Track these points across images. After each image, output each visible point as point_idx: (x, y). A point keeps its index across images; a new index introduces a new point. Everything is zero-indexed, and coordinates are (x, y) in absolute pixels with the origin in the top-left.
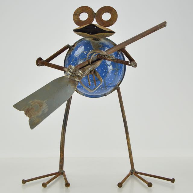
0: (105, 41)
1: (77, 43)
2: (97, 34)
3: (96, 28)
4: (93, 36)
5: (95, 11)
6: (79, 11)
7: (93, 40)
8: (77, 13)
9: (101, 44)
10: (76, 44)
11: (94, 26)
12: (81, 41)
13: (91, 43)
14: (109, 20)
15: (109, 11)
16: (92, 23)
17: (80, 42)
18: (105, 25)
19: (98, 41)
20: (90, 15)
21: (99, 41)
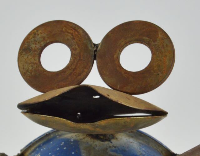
0: (131, 140)
1: (33, 148)
2: (103, 123)
3: (97, 97)
4: (87, 126)
5: (97, 38)
6: (39, 37)
7: (88, 139)
8: (33, 46)
9: (116, 151)
10: (29, 151)
11: (91, 91)
12: (49, 141)
13: (81, 147)
14: (146, 68)
15: (146, 38)
16: (84, 83)
17: (44, 144)
18: (129, 88)
19: (107, 143)
20: (77, 51)
21: (109, 140)
